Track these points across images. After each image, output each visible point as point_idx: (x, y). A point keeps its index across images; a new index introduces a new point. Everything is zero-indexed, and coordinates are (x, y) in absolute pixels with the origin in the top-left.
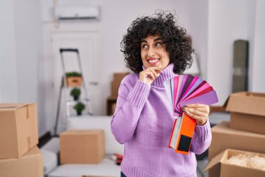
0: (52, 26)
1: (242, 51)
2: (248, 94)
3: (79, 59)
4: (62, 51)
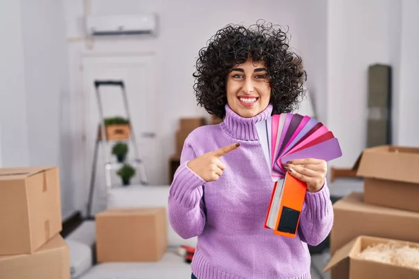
0: (81, 46)
2: (392, 150)
3: (125, 97)
4: (97, 84)
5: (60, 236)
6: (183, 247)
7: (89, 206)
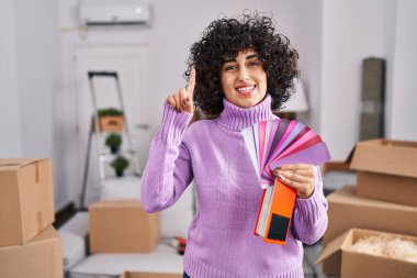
0: (75, 36)
1: (375, 76)
2: (385, 143)
3: (119, 88)
4: (91, 75)
5: (52, 228)
6: (176, 238)
7: (82, 198)
